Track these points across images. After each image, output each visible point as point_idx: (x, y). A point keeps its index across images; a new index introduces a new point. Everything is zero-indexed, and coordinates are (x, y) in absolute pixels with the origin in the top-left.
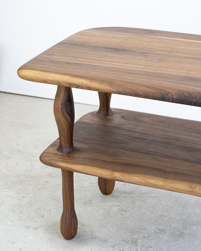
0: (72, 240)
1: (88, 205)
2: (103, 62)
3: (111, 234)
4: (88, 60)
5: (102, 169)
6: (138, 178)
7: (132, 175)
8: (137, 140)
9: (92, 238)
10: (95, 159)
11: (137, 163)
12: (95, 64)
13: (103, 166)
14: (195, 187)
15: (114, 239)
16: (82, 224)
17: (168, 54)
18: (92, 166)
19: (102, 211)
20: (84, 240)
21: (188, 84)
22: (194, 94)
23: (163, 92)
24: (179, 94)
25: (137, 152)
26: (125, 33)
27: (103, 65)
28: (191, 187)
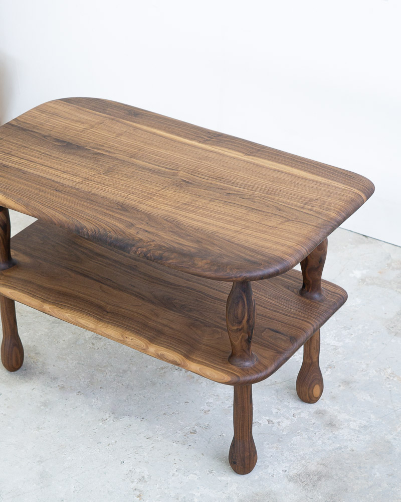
0: (16, 372)
1: (57, 325)
2: (38, 166)
3: (67, 370)
4: (22, 161)
5: (32, 298)
6: (68, 314)
7: (63, 310)
8: (98, 258)
9: (40, 373)
10: (30, 282)
11: (78, 293)
12: (26, 169)
13: (35, 293)
14: (127, 336)
15: (67, 377)
16: (36, 352)
17: (126, 158)
18: (21, 292)
19: (70, 336)
20: (30, 374)
21: (112, 217)
22: (110, 232)
23: (78, 225)
24: (95, 231)
25: (86, 276)
26: (100, 112)
27: (34, 171)
28: (122, 336)
